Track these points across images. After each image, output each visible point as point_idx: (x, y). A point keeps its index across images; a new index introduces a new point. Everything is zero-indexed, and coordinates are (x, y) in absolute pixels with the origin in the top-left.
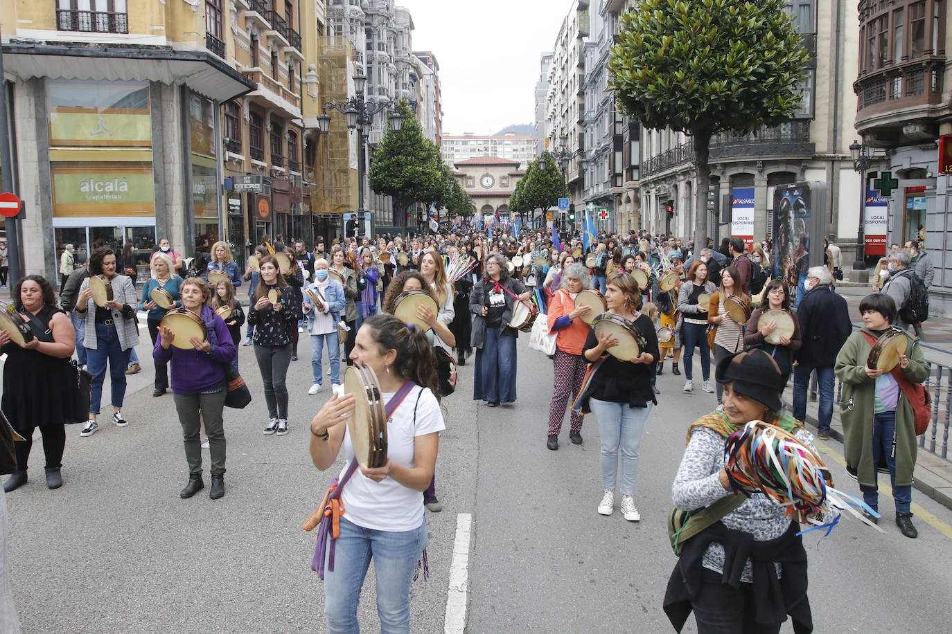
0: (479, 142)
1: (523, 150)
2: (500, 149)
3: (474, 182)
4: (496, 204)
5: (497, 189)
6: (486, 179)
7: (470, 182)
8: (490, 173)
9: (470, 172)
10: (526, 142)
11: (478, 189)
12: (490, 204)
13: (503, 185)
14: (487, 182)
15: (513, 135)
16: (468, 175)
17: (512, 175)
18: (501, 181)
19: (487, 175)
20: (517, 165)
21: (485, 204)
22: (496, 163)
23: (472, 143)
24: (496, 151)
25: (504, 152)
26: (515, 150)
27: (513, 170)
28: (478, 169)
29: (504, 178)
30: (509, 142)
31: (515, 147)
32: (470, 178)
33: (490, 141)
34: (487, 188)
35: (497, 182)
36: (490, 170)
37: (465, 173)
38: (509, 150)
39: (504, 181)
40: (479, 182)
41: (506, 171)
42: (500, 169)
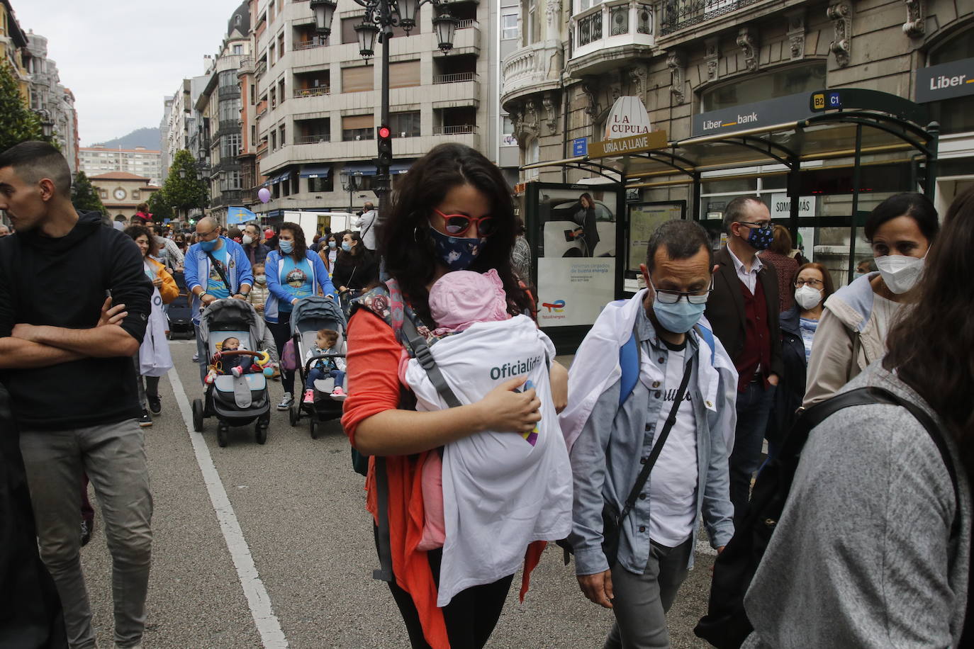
0: (110, 155)
1: (153, 164)
2: (131, 162)
3: (107, 194)
5: (129, 201)
6: (118, 192)
7: (104, 195)
8: (122, 187)
9: (103, 185)
10: (156, 157)
11: (112, 201)
12: (123, 214)
13: (135, 198)
14: (120, 195)
15: (143, 149)
16: (102, 187)
17: (143, 190)
18: (133, 194)
19: (120, 189)
20: (148, 181)
21: (118, 214)
22: (127, 178)
23: (102, 155)
24: (127, 164)
25: (135, 165)
26: (146, 164)
27: (143, 185)
28: (110, 183)
29: (136, 191)
30: (139, 156)
31: (146, 161)
32: (104, 191)
33: (121, 155)
34: (120, 200)
35: (129, 195)
36: (122, 185)
38: (140, 163)
39: (136, 195)
40: (112, 194)
41: (138, 186)
42: (132, 183)
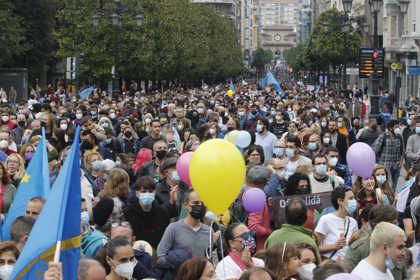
3: (271, 38)
4: (282, 49)
5: (283, 42)
7: (269, 38)
8: (279, 34)
9: (269, 33)
11: (273, 42)
12: (279, 49)
13: (285, 40)
14: (278, 38)
16: (268, 34)
17: (290, 35)
18: (284, 38)
19: (278, 35)
20: (293, 30)
21: (277, 49)
22: (282, 29)
27: (290, 33)
28: (273, 31)
29: (286, 36)
32: (269, 36)
34: (278, 41)
35: (283, 38)
36: (279, 33)
37: (266, 34)
39: (286, 38)
40: (273, 38)
41: (287, 33)
42: (284, 32)
